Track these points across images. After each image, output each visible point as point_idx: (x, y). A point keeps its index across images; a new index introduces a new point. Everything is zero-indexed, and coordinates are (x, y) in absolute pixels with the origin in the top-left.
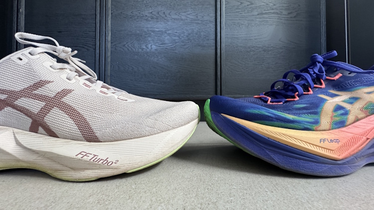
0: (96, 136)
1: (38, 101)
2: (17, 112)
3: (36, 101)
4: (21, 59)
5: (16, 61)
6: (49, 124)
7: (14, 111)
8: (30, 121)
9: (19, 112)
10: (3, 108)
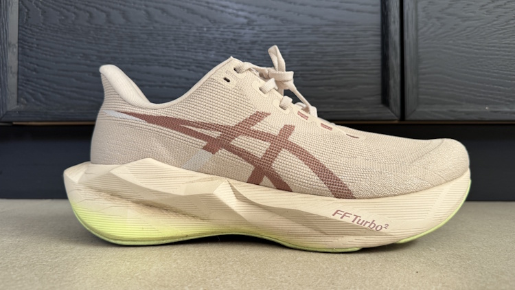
0: (348, 190)
1: (260, 141)
2: (234, 155)
3: (258, 140)
4: (228, 81)
5: (223, 83)
6: (279, 173)
7: (229, 154)
8: (251, 168)
9: (237, 156)
10: (217, 151)
